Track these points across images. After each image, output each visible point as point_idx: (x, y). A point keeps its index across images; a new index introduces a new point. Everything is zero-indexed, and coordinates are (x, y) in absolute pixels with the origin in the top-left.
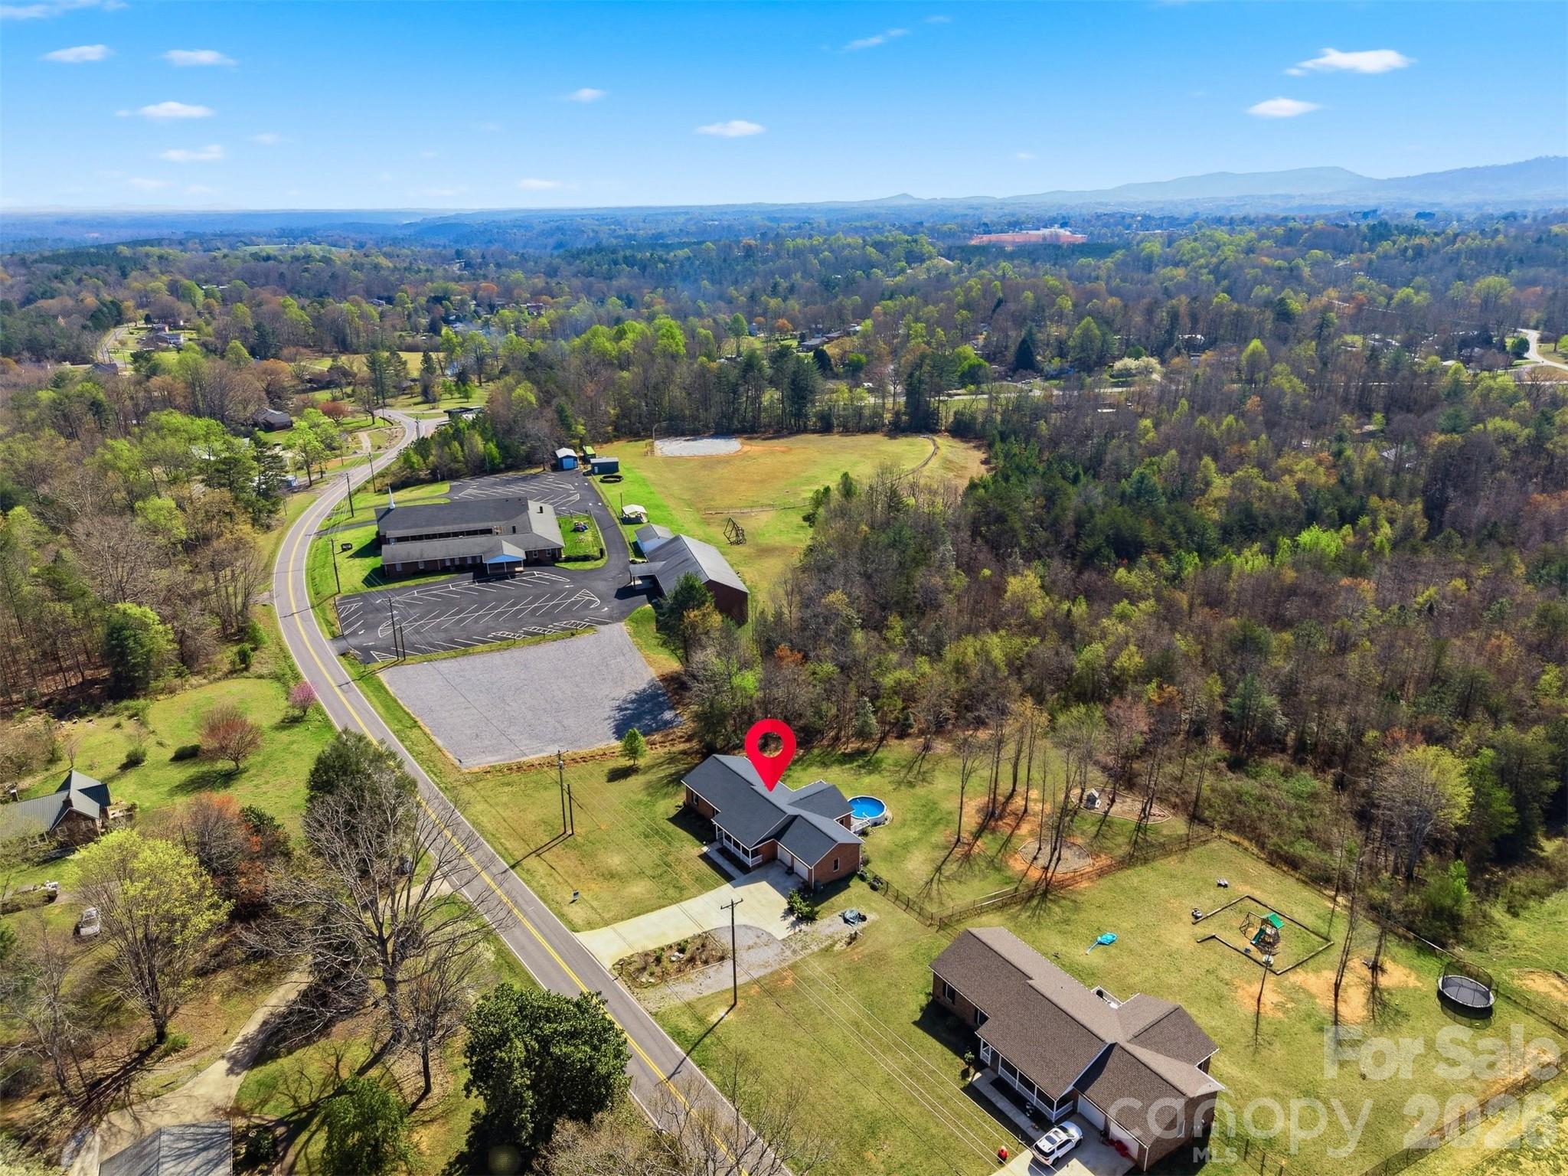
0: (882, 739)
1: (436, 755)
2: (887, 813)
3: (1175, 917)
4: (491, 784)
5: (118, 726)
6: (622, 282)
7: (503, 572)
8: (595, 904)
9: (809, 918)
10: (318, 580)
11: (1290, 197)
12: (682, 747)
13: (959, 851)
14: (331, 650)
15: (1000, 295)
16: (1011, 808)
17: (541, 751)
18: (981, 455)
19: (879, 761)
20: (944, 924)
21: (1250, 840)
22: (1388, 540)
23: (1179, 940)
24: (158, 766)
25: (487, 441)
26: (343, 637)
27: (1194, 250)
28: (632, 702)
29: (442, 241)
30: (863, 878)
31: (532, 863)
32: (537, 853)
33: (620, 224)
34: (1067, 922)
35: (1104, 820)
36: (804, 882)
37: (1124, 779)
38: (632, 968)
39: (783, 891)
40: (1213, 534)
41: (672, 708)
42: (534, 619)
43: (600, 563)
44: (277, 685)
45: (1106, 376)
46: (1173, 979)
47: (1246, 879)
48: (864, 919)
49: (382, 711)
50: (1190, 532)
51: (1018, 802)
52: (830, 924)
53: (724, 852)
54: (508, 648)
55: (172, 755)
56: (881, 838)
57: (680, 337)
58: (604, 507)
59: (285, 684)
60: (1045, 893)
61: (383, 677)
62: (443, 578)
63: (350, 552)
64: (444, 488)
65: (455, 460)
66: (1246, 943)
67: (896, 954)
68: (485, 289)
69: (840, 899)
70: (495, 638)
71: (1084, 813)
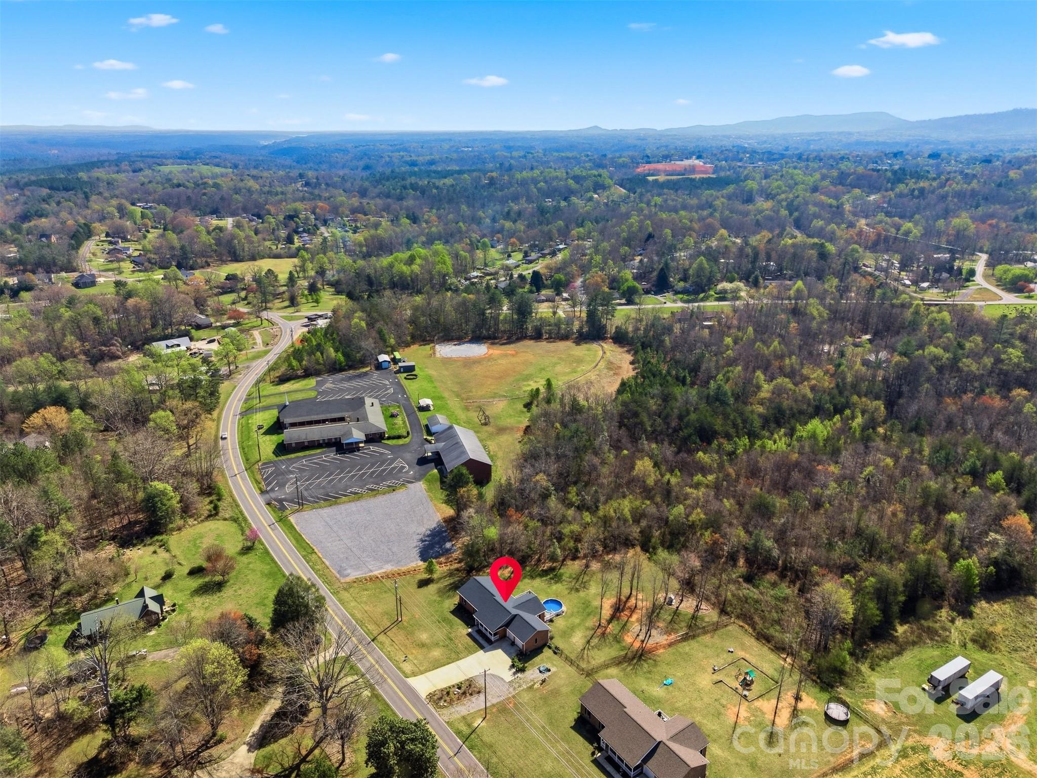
0: (564, 560)
1: (326, 571)
2: (564, 608)
3: (703, 669)
4: (357, 590)
5: (155, 552)
6: (409, 203)
7: (352, 448)
8: (415, 662)
9: (522, 670)
10: (246, 449)
11: (850, 134)
12: (456, 566)
13: (600, 631)
14: (261, 501)
15: (651, 229)
16: (629, 604)
17: (381, 568)
18: (630, 358)
19: (561, 575)
20: (589, 674)
21: (749, 625)
22: (859, 425)
23: (704, 683)
24: (181, 578)
25: (336, 351)
26: (267, 492)
27: (779, 187)
28: (428, 536)
29: (288, 161)
30: (550, 647)
31: (382, 638)
32: (384, 632)
33: (405, 150)
34: (650, 672)
35: (676, 612)
36: (520, 650)
37: (689, 586)
38: (435, 698)
39: (509, 654)
40: (757, 423)
41: (450, 540)
42: (371, 480)
43: (407, 440)
44: (235, 525)
45: (712, 293)
46: (698, 704)
47: (743, 647)
48: (549, 670)
49: (294, 542)
50: (745, 421)
51: (632, 601)
52: (532, 674)
53: (479, 632)
54: (359, 499)
55: (187, 571)
56: (560, 623)
57: (449, 261)
58: (408, 399)
59: (240, 525)
60: (641, 655)
61: (292, 519)
62: (319, 451)
63: (262, 431)
64: (312, 382)
65: (318, 363)
66: (736, 684)
67: (564, 690)
68: (321, 208)
69: (538, 659)
70: (351, 493)
71: (666, 607)
